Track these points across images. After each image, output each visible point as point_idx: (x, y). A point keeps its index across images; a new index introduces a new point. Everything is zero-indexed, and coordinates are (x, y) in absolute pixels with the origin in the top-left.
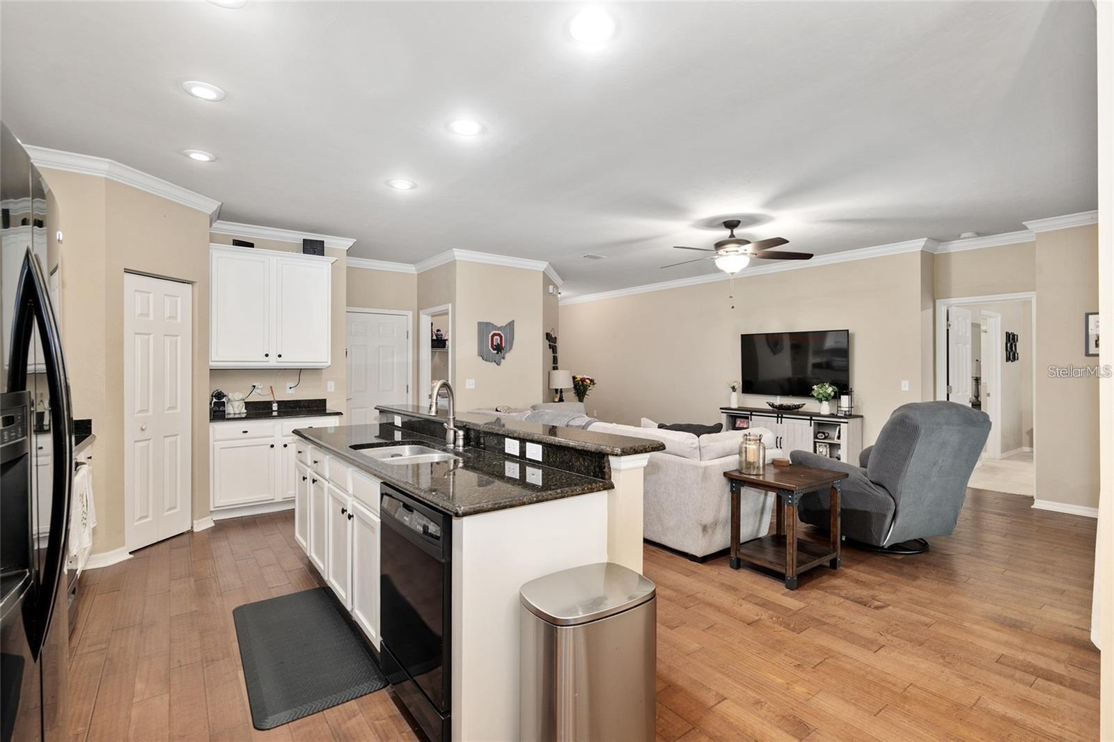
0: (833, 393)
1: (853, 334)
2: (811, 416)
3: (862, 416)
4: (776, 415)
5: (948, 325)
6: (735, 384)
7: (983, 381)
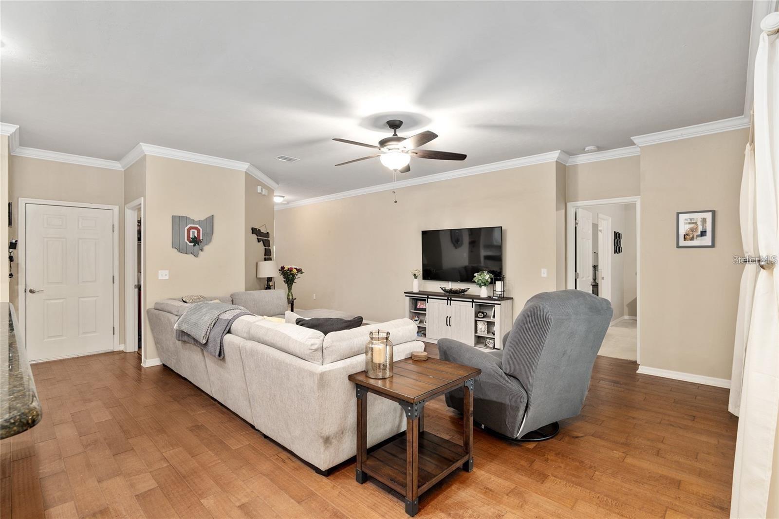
0: (490, 279)
1: (506, 230)
2: (473, 298)
3: (512, 298)
4: (446, 298)
5: (576, 224)
6: (416, 272)
7: (600, 267)
